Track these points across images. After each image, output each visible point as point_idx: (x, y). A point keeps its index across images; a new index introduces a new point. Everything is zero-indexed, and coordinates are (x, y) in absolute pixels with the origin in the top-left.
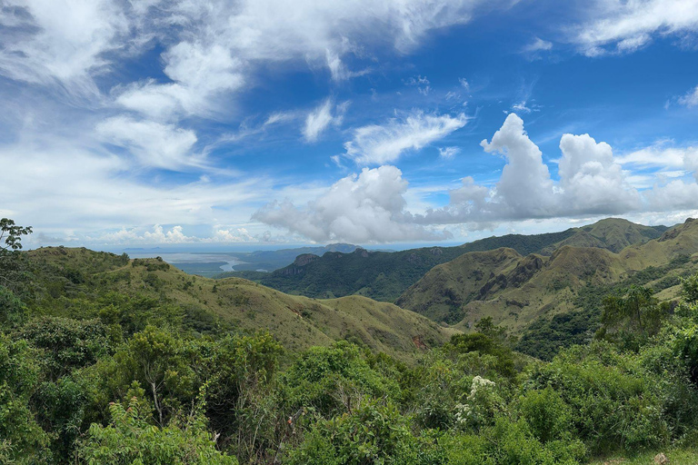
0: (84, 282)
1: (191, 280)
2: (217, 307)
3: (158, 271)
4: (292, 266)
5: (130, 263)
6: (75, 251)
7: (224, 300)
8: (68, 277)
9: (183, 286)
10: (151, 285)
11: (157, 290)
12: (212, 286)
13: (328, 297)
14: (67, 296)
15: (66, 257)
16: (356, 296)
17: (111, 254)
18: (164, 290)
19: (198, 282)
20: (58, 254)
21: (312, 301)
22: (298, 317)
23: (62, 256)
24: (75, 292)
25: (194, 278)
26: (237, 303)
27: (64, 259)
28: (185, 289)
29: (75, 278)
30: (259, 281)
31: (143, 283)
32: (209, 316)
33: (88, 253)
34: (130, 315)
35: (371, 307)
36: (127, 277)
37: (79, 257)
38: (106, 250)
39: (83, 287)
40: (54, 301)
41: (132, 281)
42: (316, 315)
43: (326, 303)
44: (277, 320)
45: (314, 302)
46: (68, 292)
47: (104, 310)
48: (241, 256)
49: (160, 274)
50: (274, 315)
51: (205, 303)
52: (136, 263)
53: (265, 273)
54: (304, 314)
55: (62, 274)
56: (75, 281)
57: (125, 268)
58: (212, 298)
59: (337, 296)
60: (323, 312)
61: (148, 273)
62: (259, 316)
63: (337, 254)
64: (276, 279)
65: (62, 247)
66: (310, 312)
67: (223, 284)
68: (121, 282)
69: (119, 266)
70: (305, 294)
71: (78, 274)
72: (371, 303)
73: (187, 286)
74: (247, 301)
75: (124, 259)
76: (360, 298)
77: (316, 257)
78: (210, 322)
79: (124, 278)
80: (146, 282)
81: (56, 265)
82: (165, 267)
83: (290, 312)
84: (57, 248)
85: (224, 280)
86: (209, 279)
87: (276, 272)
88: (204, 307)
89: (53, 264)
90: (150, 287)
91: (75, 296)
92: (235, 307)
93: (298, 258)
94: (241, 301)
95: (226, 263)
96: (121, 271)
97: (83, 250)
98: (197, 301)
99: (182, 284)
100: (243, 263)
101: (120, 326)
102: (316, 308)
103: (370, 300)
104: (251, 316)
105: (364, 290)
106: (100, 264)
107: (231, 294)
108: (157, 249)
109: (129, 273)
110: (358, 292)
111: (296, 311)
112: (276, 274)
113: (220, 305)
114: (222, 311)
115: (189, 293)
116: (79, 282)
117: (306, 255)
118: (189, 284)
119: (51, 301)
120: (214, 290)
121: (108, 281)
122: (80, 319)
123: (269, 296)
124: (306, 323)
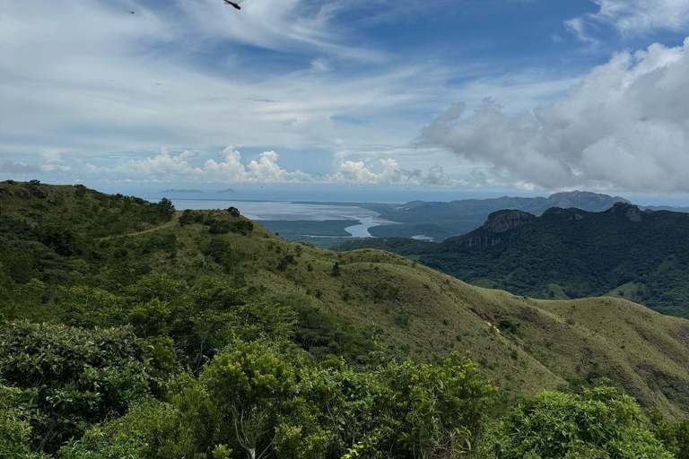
0: (80, 253)
1: (292, 252)
2: (340, 303)
3: (230, 234)
4: (481, 232)
5: (176, 217)
6: (63, 191)
7: (353, 291)
8: (47, 241)
9: (278, 263)
10: (217, 260)
11: (227, 271)
12: (331, 264)
13: (552, 296)
14: (46, 279)
15: (44, 203)
16: (612, 297)
17: (139, 201)
18: (241, 269)
19: (306, 257)
20: (26, 196)
21: (521, 302)
22: (492, 330)
23: (37, 200)
24: (62, 273)
25: (298, 249)
26: (377, 296)
27: (41, 207)
28: (281, 268)
29: (61, 243)
30: (417, 258)
31: (201, 257)
32: (324, 319)
33: (89, 197)
34: (192, 319)
35: (645, 324)
36: (168, 244)
37: (70, 203)
38: (126, 193)
39: (79, 262)
40: (18, 289)
41: (179, 253)
42: (527, 329)
43: (549, 308)
44: (451, 333)
45: (525, 304)
46: (47, 271)
47: (138, 309)
48: (384, 211)
49: (234, 240)
50: (445, 323)
51: (318, 295)
52: (189, 217)
53: (428, 243)
54: (504, 326)
55: (36, 234)
56: (63, 251)
57: (165, 227)
58: (331, 286)
59: (572, 296)
60: (543, 325)
61: (210, 238)
62: (416, 323)
63: (572, 212)
64: (449, 255)
65: (35, 183)
66: (515, 321)
67: (352, 260)
68: (156, 255)
69: (154, 222)
70: (505, 286)
71: (69, 237)
72: (646, 316)
73: (285, 264)
74: (394, 295)
75: (165, 209)
76: (621, 302)
77: (528, 218)
78: (326, 331)
79: (162, 246)
80: (206, 254)
81: (22, 218)
82: (245, 227)
83: (477, 320)
84: (26, 185)
85: (353, 253)
86: (326, 251)
87: (448, 242)
88: (315, 303)
89: (16, 216)
90: (214, 265)
91: (61, 280)
92: (372, 305)
93: (492, 216)
94: (384, 292)
95: (356, 223)
96: (157, 233)
97: (81, 190)
98: (302, 291)
99: (276, 259)
100: (387, 222)
101: (171, 341)
102: (528, 316)
103: (644, 309)
104: (402, 322)
105: (630, 287)
106: (114, 219)
107: (366, 279)
108: (229, 192)
109: (172, 237)
110: (616, 291)
111: (488, 319)
112: (449, 245)
113: (345, 299)
114: (347, 310)
115: (289, 277)
116: (69, 254)
117: (507, 211)
118: (290, 259)
119: (11, 288)
120: (335, 272)
121: (131, 253)
122: (90, 326)
123: (436, 287)
124: (507, 342)
